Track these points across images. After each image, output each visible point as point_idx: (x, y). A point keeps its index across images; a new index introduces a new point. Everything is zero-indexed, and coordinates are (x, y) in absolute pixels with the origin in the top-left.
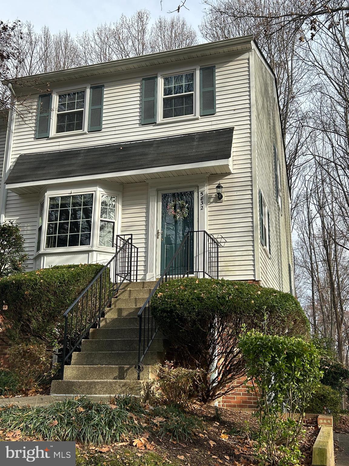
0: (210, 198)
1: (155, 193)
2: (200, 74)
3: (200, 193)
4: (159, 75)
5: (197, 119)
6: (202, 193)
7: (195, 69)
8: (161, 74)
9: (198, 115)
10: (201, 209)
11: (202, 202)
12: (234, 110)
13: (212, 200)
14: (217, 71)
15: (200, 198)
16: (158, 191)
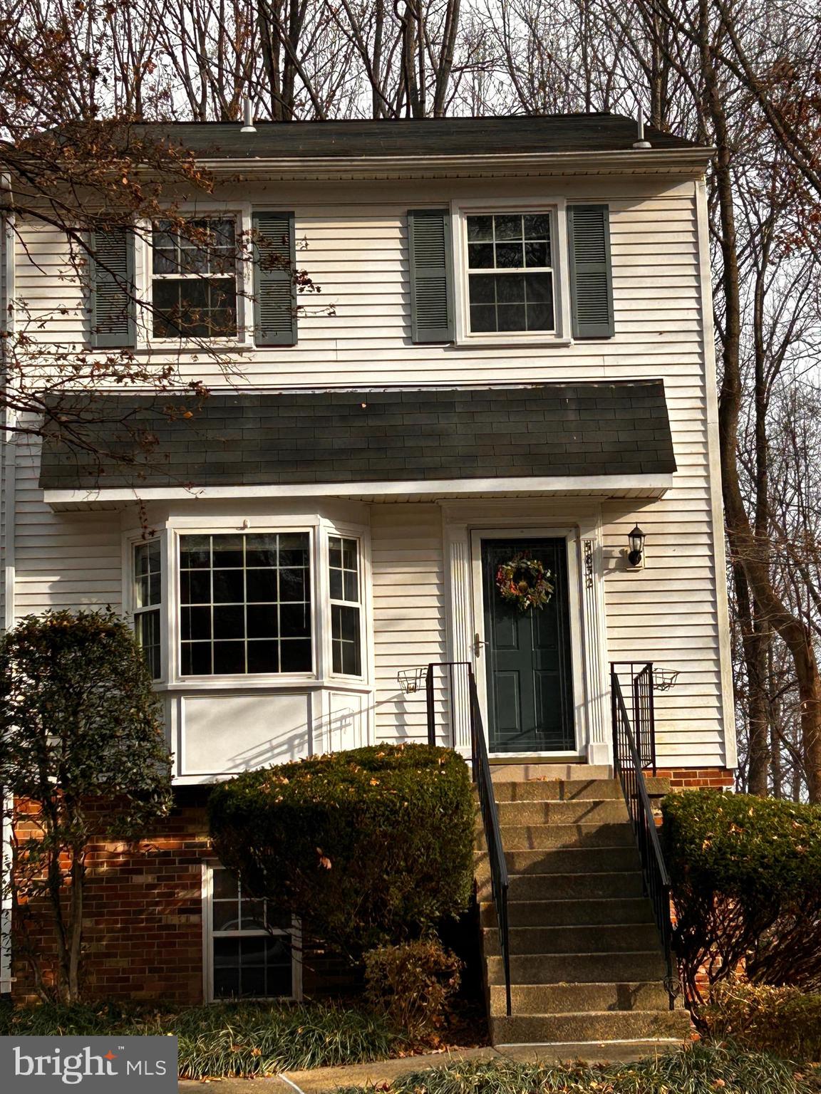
0: (608, 556)
1: (463, 535)
2: (568, 220)
3: (583, 544)
4: (454, 208)
5: (566, 345)
6: (588, 545)
7: (555, 206)
8: (461, 205)
9: (567, 336)
10: (589, 587)
11: (590, 568)
12: (661, 333)
13: (612, 564)
14: (612, 218)
15: (583, 557)
16: (470, 530)
